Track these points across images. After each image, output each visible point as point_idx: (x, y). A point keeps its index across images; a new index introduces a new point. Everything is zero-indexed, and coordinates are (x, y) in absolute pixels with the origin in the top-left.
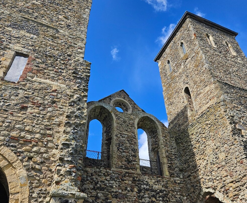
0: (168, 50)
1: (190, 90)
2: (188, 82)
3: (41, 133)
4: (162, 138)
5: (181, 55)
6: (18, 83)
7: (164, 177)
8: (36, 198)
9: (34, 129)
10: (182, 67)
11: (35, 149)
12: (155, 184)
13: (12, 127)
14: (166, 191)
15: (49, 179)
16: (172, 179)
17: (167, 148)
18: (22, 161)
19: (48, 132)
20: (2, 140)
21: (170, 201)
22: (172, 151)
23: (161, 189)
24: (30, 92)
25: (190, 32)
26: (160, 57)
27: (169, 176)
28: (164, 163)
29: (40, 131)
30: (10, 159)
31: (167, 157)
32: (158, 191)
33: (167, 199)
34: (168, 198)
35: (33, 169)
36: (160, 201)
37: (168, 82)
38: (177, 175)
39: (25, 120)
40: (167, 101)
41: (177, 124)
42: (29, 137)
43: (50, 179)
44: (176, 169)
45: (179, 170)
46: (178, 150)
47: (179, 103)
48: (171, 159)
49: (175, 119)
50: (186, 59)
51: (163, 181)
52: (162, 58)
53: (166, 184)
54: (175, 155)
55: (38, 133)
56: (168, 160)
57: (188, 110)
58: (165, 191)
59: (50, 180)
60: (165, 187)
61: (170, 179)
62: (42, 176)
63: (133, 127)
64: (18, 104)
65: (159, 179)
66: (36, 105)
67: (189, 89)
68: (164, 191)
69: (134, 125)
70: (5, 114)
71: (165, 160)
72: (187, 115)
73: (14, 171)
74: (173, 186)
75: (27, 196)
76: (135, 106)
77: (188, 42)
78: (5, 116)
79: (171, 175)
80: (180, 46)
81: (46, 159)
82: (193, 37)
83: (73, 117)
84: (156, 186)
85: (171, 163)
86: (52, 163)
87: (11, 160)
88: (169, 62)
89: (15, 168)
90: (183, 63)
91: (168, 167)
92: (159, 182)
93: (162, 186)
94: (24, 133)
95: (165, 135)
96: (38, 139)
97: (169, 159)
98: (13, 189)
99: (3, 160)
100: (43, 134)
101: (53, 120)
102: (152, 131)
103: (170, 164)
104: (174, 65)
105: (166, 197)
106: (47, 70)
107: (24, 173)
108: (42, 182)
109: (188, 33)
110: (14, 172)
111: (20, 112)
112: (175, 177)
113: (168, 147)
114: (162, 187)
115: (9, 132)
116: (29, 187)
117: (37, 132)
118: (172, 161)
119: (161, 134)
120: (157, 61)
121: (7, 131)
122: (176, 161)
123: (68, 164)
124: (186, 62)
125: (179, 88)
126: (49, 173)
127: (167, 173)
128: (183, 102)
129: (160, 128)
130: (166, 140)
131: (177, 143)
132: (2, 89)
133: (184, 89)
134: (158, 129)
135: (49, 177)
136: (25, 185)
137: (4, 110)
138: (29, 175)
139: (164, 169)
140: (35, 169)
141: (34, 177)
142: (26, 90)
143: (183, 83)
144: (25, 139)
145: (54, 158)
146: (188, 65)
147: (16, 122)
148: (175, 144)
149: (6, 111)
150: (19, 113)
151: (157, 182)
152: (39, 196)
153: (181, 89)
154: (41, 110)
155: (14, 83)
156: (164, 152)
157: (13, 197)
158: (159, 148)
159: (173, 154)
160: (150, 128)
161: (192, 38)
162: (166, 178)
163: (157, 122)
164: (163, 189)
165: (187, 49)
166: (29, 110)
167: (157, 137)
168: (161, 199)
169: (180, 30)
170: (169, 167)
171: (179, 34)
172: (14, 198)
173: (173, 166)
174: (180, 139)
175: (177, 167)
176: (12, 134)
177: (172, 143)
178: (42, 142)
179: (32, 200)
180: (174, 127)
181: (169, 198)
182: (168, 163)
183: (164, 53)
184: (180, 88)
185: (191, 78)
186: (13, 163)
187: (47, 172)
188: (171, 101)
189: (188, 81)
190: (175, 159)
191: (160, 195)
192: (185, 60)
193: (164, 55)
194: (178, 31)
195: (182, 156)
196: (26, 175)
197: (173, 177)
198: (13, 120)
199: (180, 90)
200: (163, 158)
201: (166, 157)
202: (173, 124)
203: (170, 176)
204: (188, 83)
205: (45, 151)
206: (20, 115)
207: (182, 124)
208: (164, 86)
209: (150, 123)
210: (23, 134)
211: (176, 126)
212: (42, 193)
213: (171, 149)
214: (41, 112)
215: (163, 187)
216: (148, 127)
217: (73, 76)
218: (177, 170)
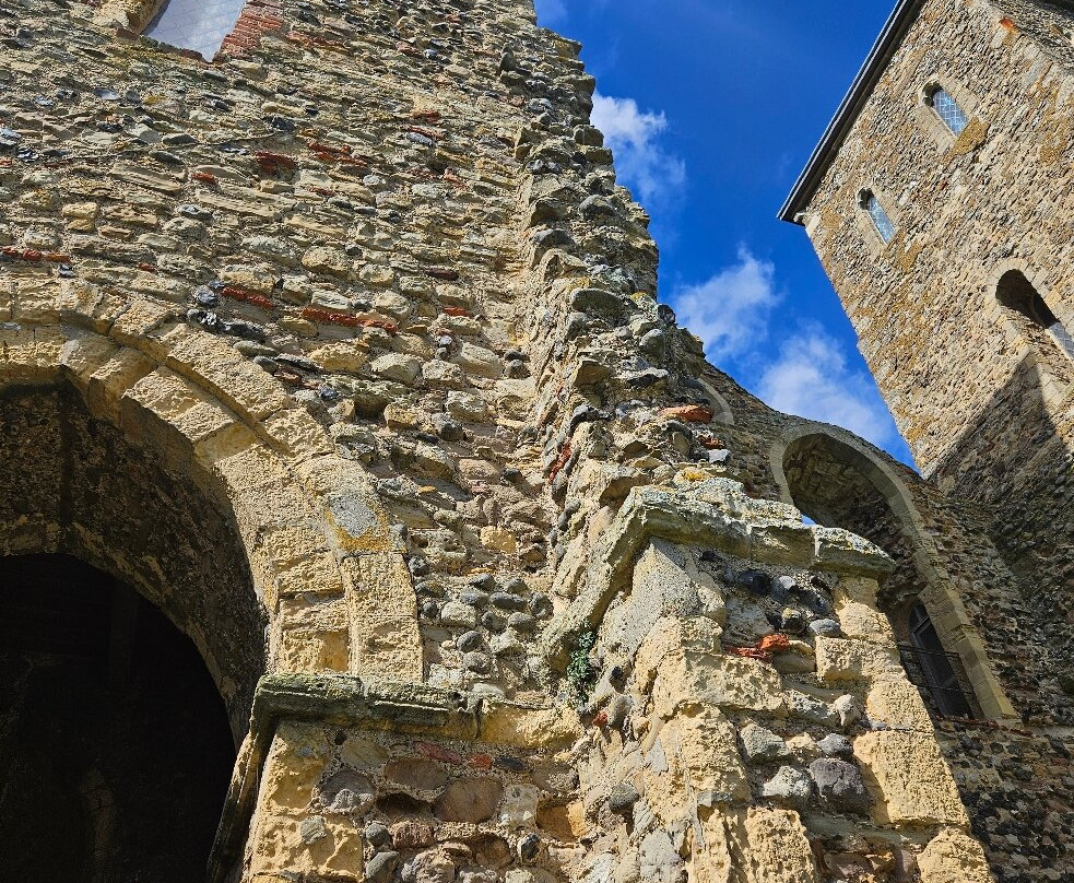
0: (852, 147)
1: (1036, 279)
2: (1015, 247)
3: (403, 286)
4: (927, 535)
5: (938, 141)
6: (219, 59)
7: (996, 727)
8: (467, 627)
9: (355, 266)
10: (960, 190)
11: (386, 361)
12: (960, 760)
13: (224, 240)
14: (1031, 801)
15: (518, 525)
16: (1038, 739)
17: (964, 582)
18: (318, 412)
19: (443, 289)
20: (170, 292)
21: (1063, 851)
22: (998, 598)
23: (997, 788)
24: (295, 104)
25: (973, 23)
26: (812, 192)
27: (1020, 721)
28: (973, 658)
29: (396, 280)
30: (240, 392)
31: (978, 622)
32: (986, 796)
33: (1048, 842)
34: (1046, 833)
35: (403, 462)
36: (1010, 853)
37: (884, 288)
38: (1060, 712)
39: (296, 220)
40: (892, 377)
41: (983, 468)
42: (337, 300)
43: (532, 527)
44: (1043, 683)
45: (1063, 688)
46: (1023, 587)
47: (977, 359)
48: (1001, 632)
49: (960, 448)
50: (977, 147)
51: (994, 746)
52: (822, 196)
53: (1013, 759)
54: (1018, 613)
55: (385, 286)
56: (989, 639)
57: (1045, 379)
58: (1023, 797)
59: (533, 534)
60: (1015, 774)
61: (1029, 734)
62: (470, 508)
63: (765, 482)
64: (238, 143)
65: (970, 734)
66: (343, 162)
67: (1028, 275)
68: (1014, 796)
69: (766, 473)
70: (167, 177)
71: (976, 642)
72: (1041, 404)
73: (279, 468)
74: (1055, 769)
75: (407, 610)
76: (742, 402)
77: (969, 69)
78: (170, 185)
79: (1028, 713)
80: (921, 103)
81: (472, 420)
82: (1001, 33)
83: (574, 216)
84: (967, 771)
85: (1009, 656)
86: (514, 447)
87: (253, 402)
88: (867, 197)
89: (281, 449)
90: (958, 173)
91: (1002, 676)
92: (976, 752)
93: (996, 773)
94: (304, 278)
95: (937, 521)
96: (397, 317)
97: (991, 634)
98: (299, 570)
99: (192, 403)
100: (419, 295)
101: (458, 238)
102: (854, 511)
103: (1003, 657)
104: (905, 198)
105: (1039, 830)
106: (362, 40)
107: (350, 476)
108: (484, 543)
109: (961, 29)
110: (280, 472)
111: (258, 180)
112: (1050, 726)
113: (968, 578)
114: (1000, 779)
115: (209, 261)
116: (406, 560)
117: (377, 280)
118: (1010, 642)
119: (916, 515)
120: (799, 214)
121: (196, 254)
122: (1030, 645)
123: (650, 405)
124: (975, 160)
125: (957, 291)
126: (512, 492)
127: (1006, 706)
128: (1002, 352)
129: (901, 486)
130: (947, 544)
131: (1013, 556)
132: (132, 72)
133: (993, 290)
134: (895, 491)
135: (517, 516)
136: (374, 543)
137: (158, 157)
138: (390, 492)
139: (979, 689)
140: (416, 466)
141: (424, 510)
142: (268, 95)
143: (978, 261)
144: (315, 305)
145: (521, 419)
146: (997, 170)
147: (243, 224)
148: (999, 563)
149: (173, 163)
150: (251, 186)
151: (966, 748)
152: (488, 618)
153: (970, 294)
154: (376, 189)
155: (198, 56)
156: (958, 603)
157: (307, 615)
158: (923, 585)
159: (1003, 610)
160: (841, 499)
161: (996, 43)
162: (1005, 729)
163: (876, 460)
164: (1008, 786)
165: (973, 100)
166: (306, 177)
167: (897, 536)
168: (1013, 839)
169: (912, 35)
170: (1006, 674)
171: (904, 58)
172: (311, 624)
173: (1022, 669)
174: (1030, 526)
175: (1047, 674)
176: (230, 274)
177: (986, 560)
178: (422, 333)
179: (446, 643)
180: (967, 488)
181: (1053, 837)
182: (995, 655)
183: (832, 169)
184: (966, 292)
185: (1033, 219)
186: (266, 416)
187: (497, 488)
188: (917, 367)
189: (1013, 241)
190: (1023, 634)
191: (1002, 820)
192: (970, 155)
193: (837, 175)
194: (897, 47)
195: (1064, 614)
196: (366, 488)
197: (1041, 725)
198: (221, 208)
199: (971, 301)
200: (957, 633)
201: (976, 623)
202: (954, 472)
203: (1025, 720)
204: (1015, 252)
205: (457, 379)
206: (255, 192)
207: (1019, 461)
208: (860, 312)
209: (841, 472)
210: (295, 282)
211: (979, 480)
212: (500, 604)
213: (989, 587)
214: (380, 197)
215: (1003, 778)
216: (830, 494)
217: (507, 81)
218: (1052, 687)
